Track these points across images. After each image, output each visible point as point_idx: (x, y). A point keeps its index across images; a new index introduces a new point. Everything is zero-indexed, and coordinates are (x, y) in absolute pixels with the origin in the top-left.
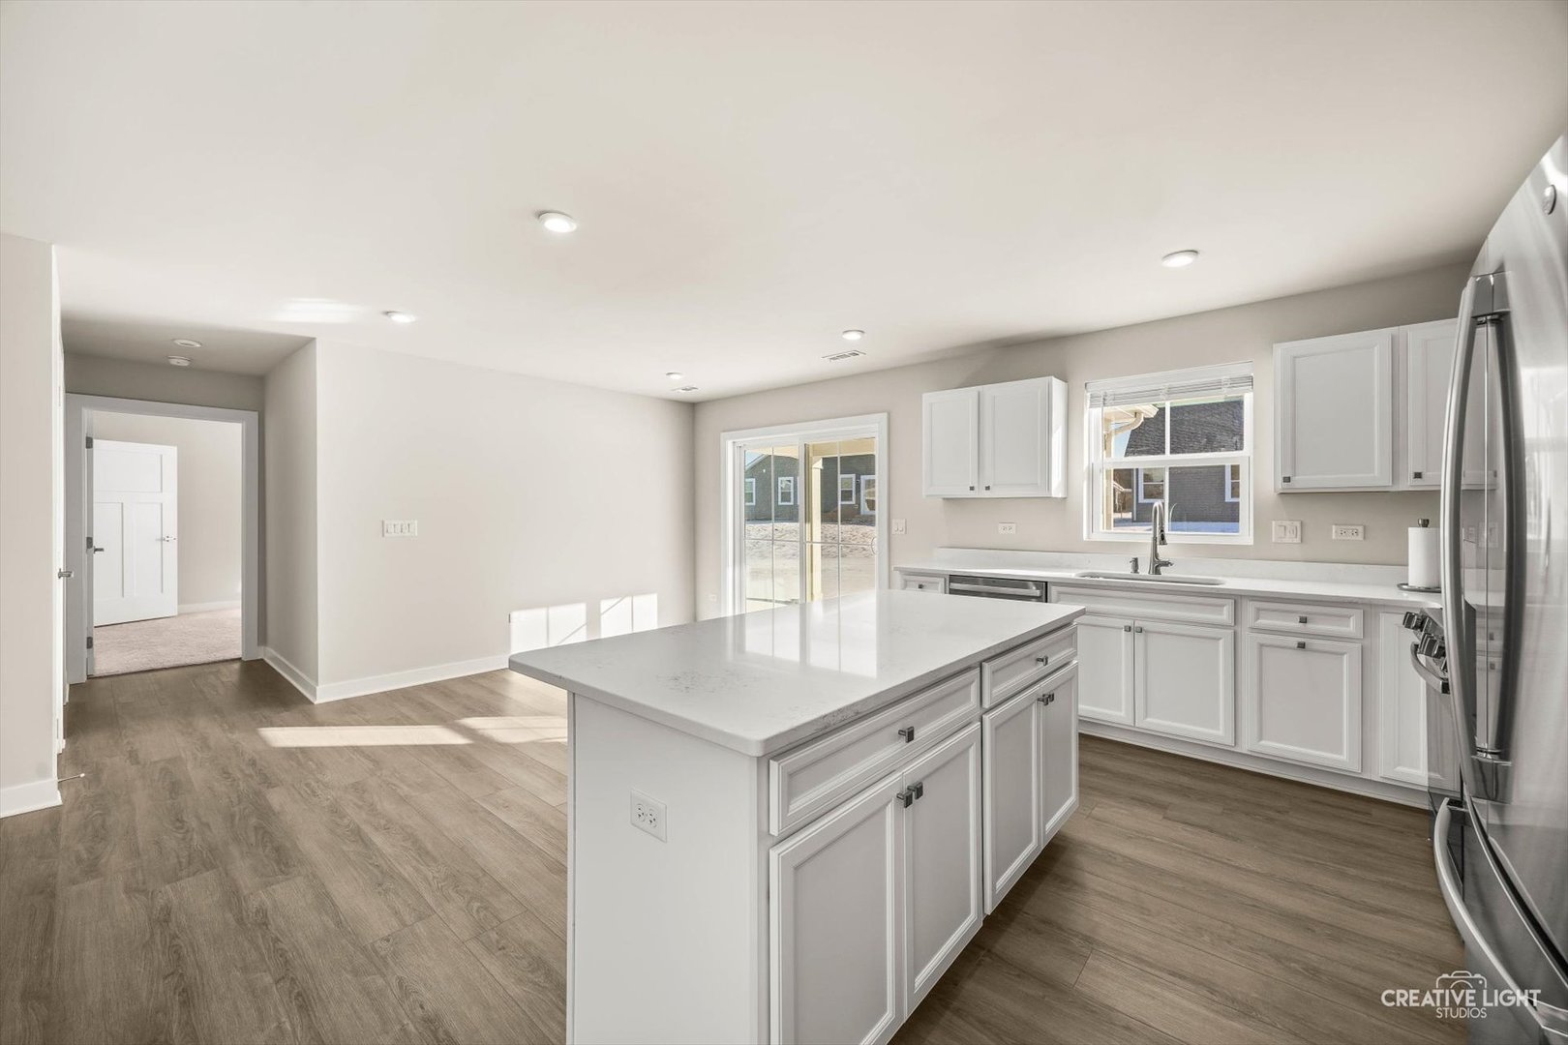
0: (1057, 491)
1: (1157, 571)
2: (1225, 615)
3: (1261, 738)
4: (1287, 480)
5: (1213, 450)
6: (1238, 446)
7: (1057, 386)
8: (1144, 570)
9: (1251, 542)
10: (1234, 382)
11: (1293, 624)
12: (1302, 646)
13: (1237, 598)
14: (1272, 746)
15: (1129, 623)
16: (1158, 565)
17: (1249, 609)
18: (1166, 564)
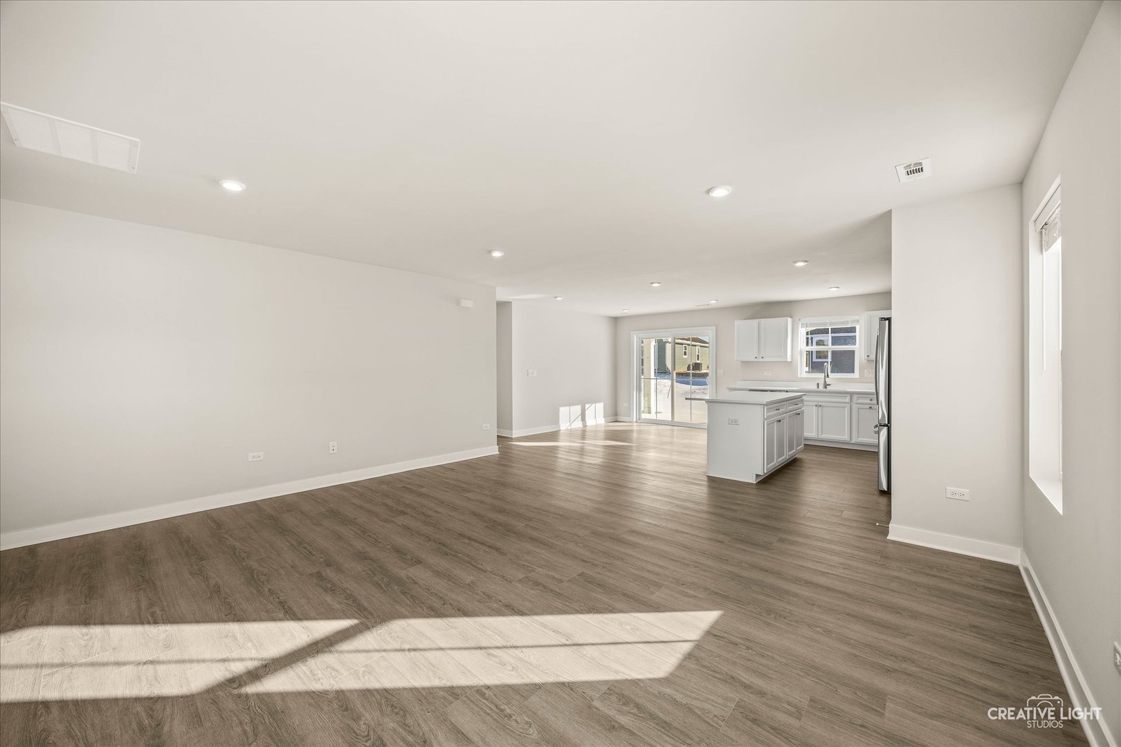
0: (789, 360)
1: (826, 388)
2: (848, 400)
3: (858, 437)
4: (868, 356)
5: (846, 344)
6: (854, 344)
7: (789, 319)
8: (821, 387)
9: (858, 377)
10: (853, 322)
11: (869, 401)
12: (870, 408)
13: (851, 394)
14: (862, 440)
15: (816, 403)
16: (826, 385)
17: (855, 397)
18: (829, 385)
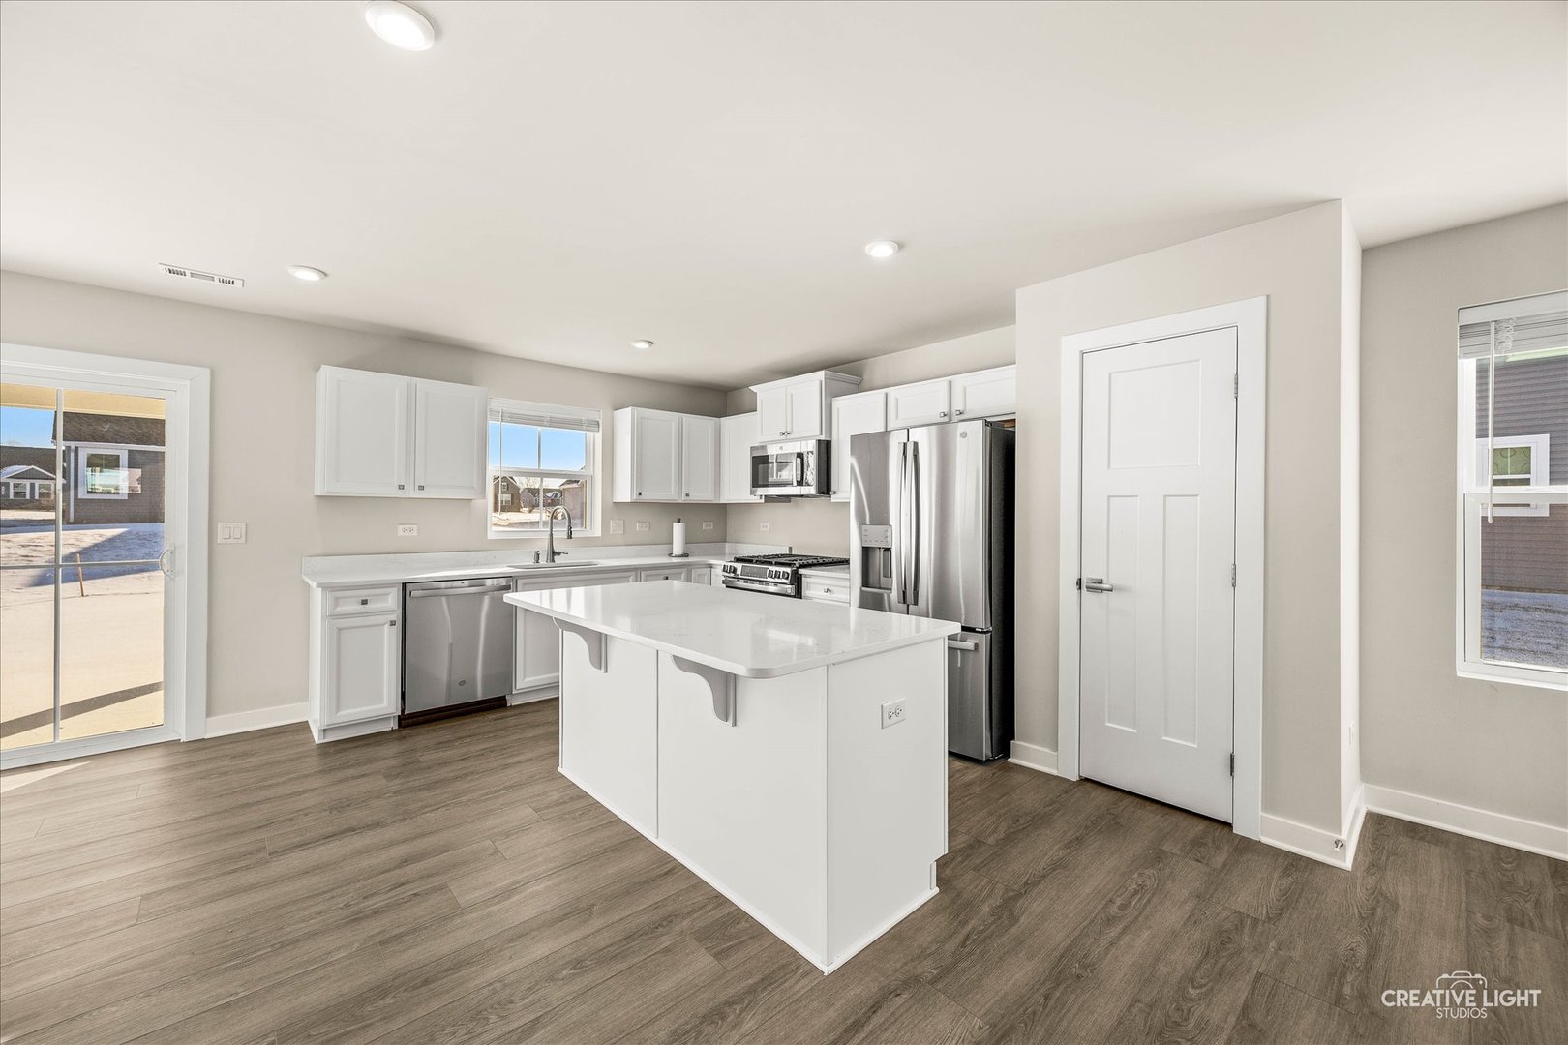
1: (553, 560)
4: (640, 493)
8: (543, 561)
9: (600, 535)
10: (589, 423)
16: (552, 555)
18: (559, 553)
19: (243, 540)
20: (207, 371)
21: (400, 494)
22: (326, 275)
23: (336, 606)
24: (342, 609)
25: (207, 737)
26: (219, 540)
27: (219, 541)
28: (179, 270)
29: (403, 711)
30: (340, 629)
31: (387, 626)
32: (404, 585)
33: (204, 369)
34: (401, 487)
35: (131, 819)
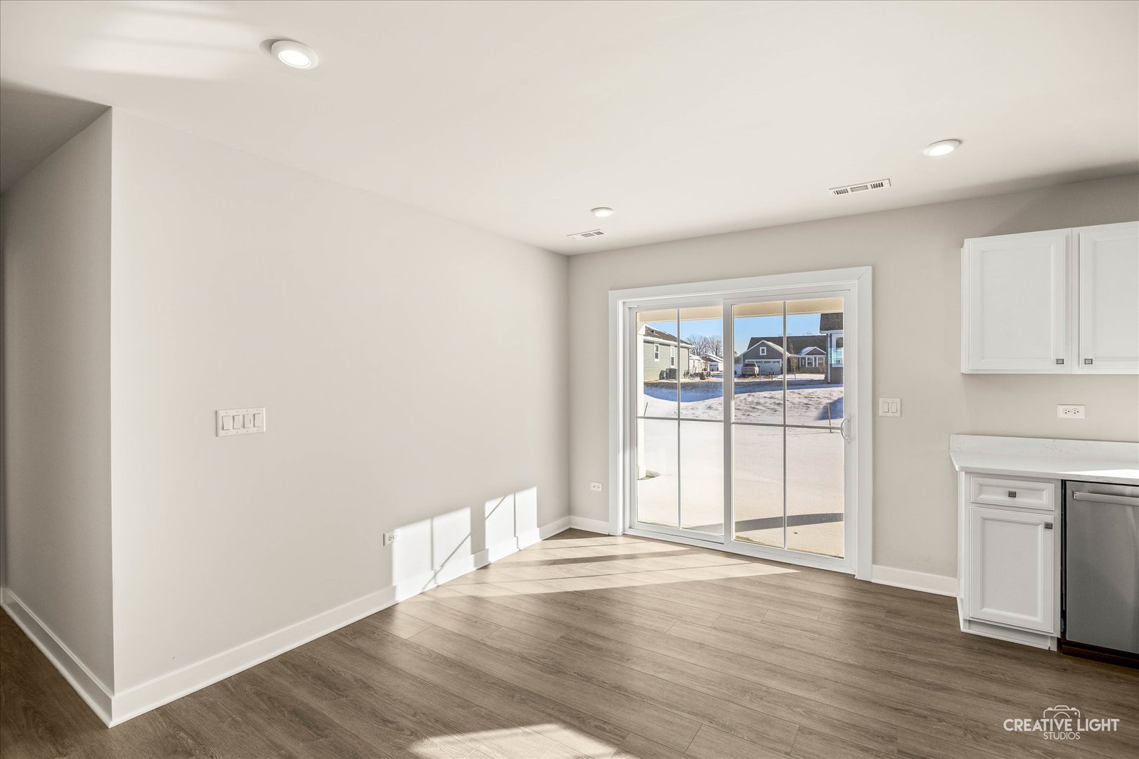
19: (898, 414)
20: (870, 267)
21: (1059, 370)
22: (960, 142)
23: (980, 493)
24: (987, 497)
25: (873, 581)
26: (881, 413)
27: (880, 415)
28: (842, 189)
29: (1063, 633)
30: (984, 519)
31: (1041, 528)
32: (1064, 483)
33: (867, 267)
34: (1060, 362)
35: (811, 639)
